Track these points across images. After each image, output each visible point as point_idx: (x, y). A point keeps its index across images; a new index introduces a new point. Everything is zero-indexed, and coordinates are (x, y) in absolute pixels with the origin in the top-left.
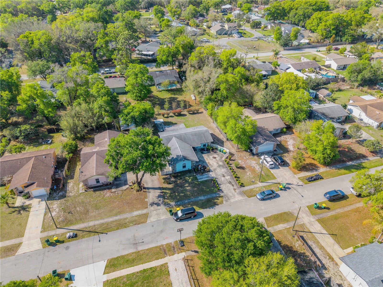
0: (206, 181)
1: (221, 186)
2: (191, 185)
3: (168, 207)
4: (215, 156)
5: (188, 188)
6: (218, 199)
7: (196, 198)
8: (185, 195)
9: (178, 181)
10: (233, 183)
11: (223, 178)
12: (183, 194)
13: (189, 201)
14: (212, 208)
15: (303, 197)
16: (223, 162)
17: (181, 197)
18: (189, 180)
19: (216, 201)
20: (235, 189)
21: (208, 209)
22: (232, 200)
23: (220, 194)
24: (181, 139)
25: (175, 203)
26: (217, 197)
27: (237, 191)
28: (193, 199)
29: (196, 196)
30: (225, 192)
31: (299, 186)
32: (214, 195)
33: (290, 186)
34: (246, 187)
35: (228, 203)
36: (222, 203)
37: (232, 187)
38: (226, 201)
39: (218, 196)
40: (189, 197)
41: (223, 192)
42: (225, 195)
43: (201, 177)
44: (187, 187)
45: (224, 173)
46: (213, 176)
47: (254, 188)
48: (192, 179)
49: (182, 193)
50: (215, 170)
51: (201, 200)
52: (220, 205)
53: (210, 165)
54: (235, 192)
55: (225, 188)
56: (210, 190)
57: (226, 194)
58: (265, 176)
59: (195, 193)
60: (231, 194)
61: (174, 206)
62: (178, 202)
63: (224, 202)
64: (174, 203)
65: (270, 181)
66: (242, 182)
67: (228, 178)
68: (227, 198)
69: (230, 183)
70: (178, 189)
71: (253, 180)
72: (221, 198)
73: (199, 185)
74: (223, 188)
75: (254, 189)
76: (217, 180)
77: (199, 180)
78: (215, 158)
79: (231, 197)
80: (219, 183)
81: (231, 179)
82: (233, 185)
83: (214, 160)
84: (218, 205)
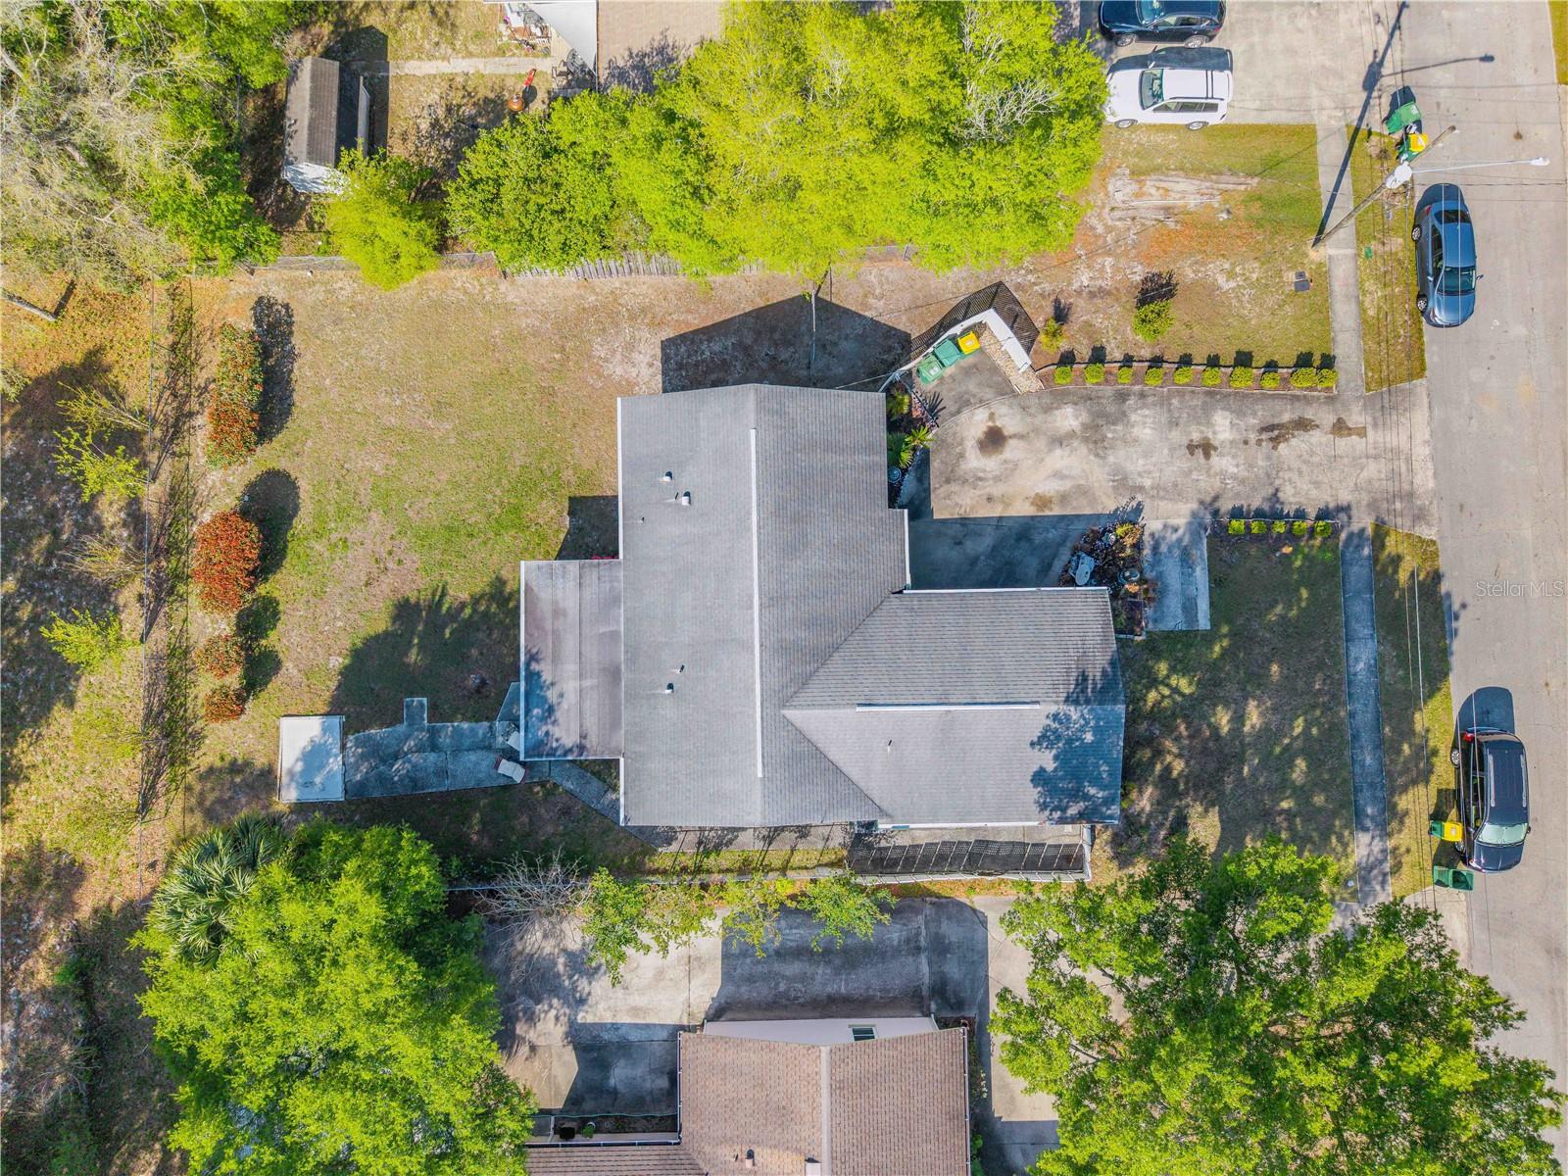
0: (1217, 582)
1: (1291, 499)
2: (1231, 689)
3: (1383, 883)
4: (973, 424)
5: (1254, 718)
6: (1396, 560)
7: (1356, 690)
8: (1305, 752)
9: (1168, 769)
10: (1286, 417)
11: (1221, 462)
12: (1301, 764)
13: (1365, 738)
14: (1457, 618)
15: (1488, 59)
16: (1060, 398)
17: (1315, 784)
18: (1176, 690)
19: (1403, 576)
20: (1340, 428)
21: (1457, 646)
22: (1424, 480)
23: (1355, 527)
24: (822, 656)
25: (1366, 830)
26: (1374, 559)
27: (1356, 417)
28: (1362, 710)
29: (1340, 687)
30: (1345, 497)
31: (1397, 26)
32: (1358, 574)
33: (1390, 83)
34: (1339, 352)
35: (1434, 509)
36: (1428, 549)
37: (1316, 437)
38: (1420, 516)
39: (1366, 551)
40: (1332, 730)
41: (1346, 509)
42: (1373, 505)
43: (1173, 604)
44: (1239, 718)
45: (1177, 436)
46: (1182, 521)
47: (1360, 304)
48: (1173, 670)
49: (1291, 765)
50: (1121, 482)
51: (1378, 667)
52: (1443, 563)
53: (1064, 498)
54: (1362, 432)
55: (1317, 484)
56: (1311, 587)
57: (1365, 498)
58: (1269, 184)
59: (1310, 684)
60: (1373, 471)
61: (1390, 844)
62: (1359, 814)
63: (1427, 533)
64: (1364, 838)
65: (1326, 181)
66: (1287, 356)
67: (1222, 427)
68: (1398, 505)
69: (1276, 433)
70: (1240, 780)
71: (1291, 277)
72: (1390, 542)
73: (1242, 639)
74: (1314, 493)
75: (1363, 310)
76: (1226, 506)
77: (1204, 623)
78: (994, 439)
79: (1394, 475)
80: (1256, 502)
81: (1240, 413)
82: (1303, 425)
83: (1012, 451)
84: (1436, 577)
